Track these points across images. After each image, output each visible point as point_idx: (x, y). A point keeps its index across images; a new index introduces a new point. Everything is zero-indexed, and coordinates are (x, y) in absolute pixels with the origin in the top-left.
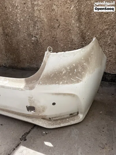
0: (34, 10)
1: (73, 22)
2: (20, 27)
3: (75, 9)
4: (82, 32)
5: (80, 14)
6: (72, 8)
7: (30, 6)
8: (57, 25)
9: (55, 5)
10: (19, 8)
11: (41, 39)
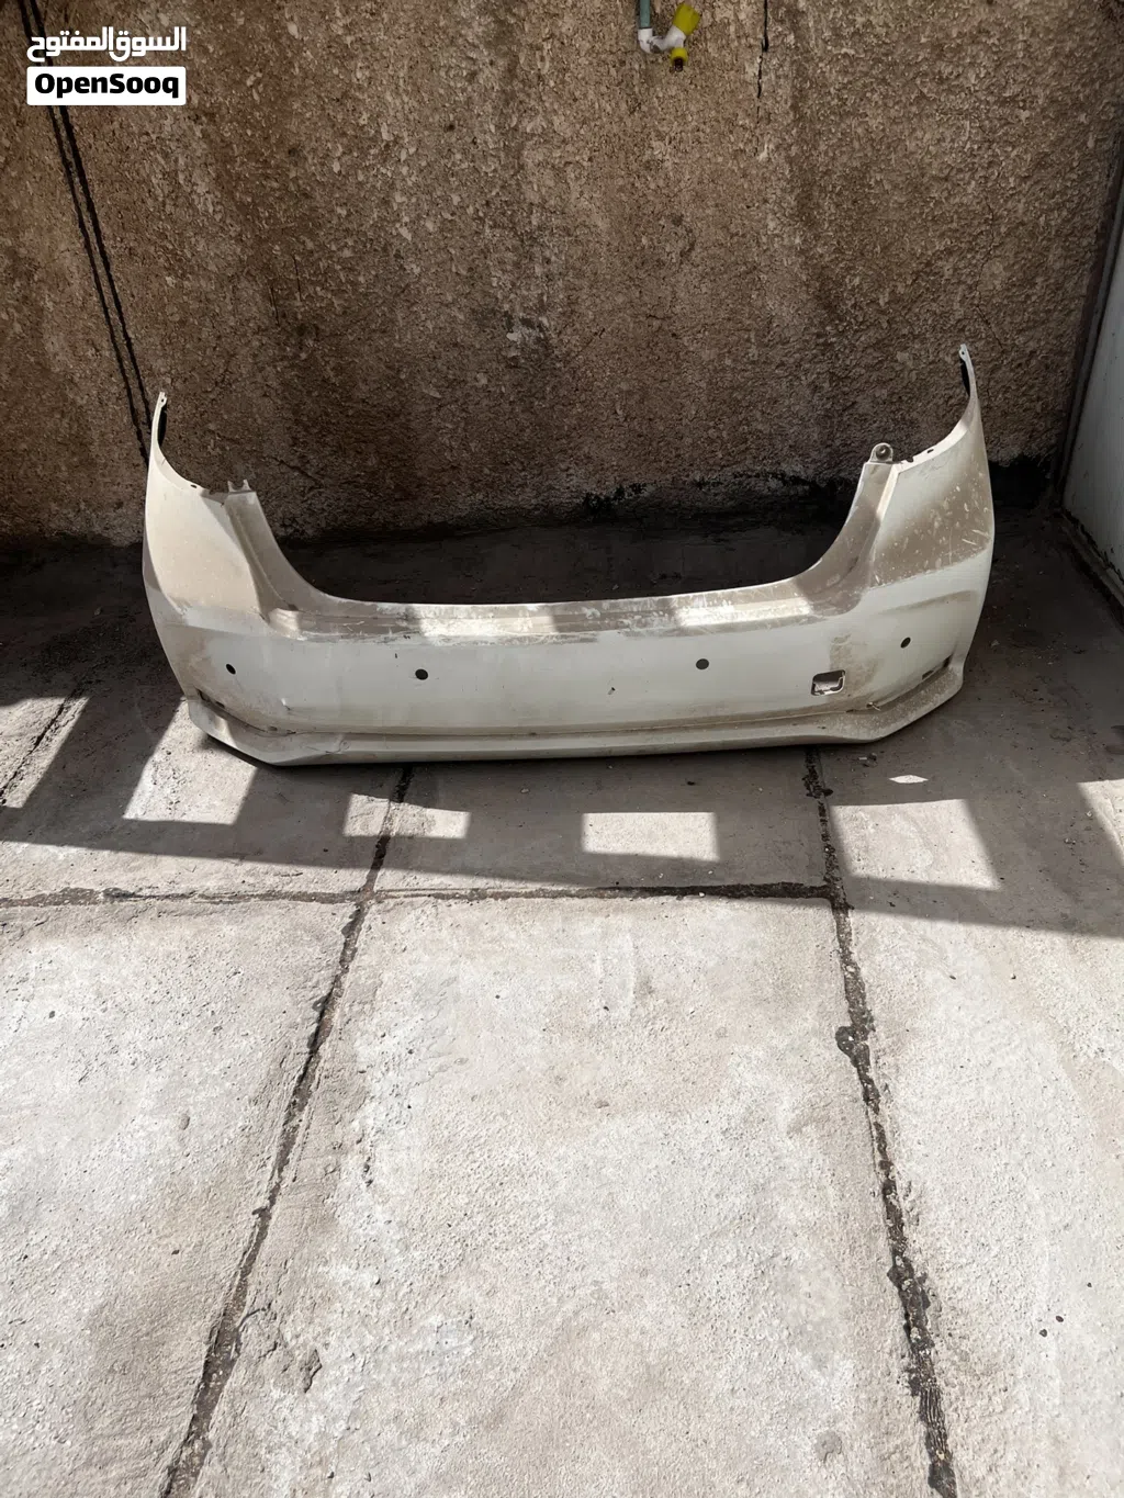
0: (522, 167)
1: (771, 225)
2: (417, 271)
3: (779, 159)
4: (821, 274)
5: (808, 186)
6: (763, 156)
7: (489, 139)
8: (673, 249)
9: (661, 137)
10: (403, 157)
11: (569, 331)
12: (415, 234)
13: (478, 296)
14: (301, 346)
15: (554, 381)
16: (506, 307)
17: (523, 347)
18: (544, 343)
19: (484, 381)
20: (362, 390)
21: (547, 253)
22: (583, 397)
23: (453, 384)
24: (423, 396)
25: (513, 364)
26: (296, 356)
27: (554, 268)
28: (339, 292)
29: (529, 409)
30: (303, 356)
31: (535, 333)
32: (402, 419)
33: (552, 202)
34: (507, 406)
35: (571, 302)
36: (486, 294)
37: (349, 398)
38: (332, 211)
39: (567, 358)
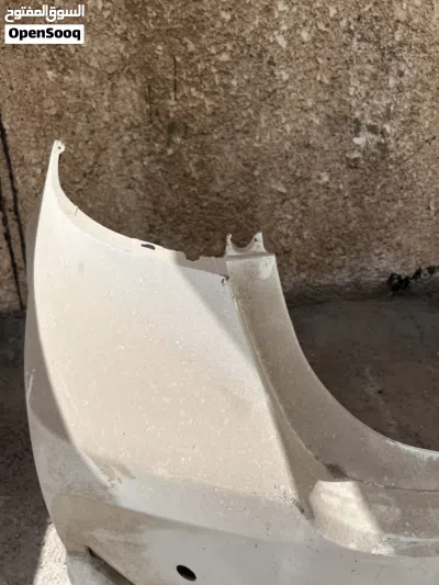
12: (289, 41)
13: (335, 103)
14: (169, 143)
15: (384, 180)
16: (358, 114)
17: (365, 151)
18: (383, 148)
19: (325, 178)
20: (219, 185)
21: (403, 67)
22: (405, 194)
23: (299, 180)
24: (271, 191)
25: (353, 165)
26: (163, 152)
27: (404, 81)
28: (211, 94)
29: (359, 204)
30: (170, 151)
31: (377, 138)
32: (249, 211)
33: (416, 21)
34: (341, 202)
35: (413, 112)
36: (342, 101)
37: (206, 192)
38: (216, 15)
39: (399, 161)
